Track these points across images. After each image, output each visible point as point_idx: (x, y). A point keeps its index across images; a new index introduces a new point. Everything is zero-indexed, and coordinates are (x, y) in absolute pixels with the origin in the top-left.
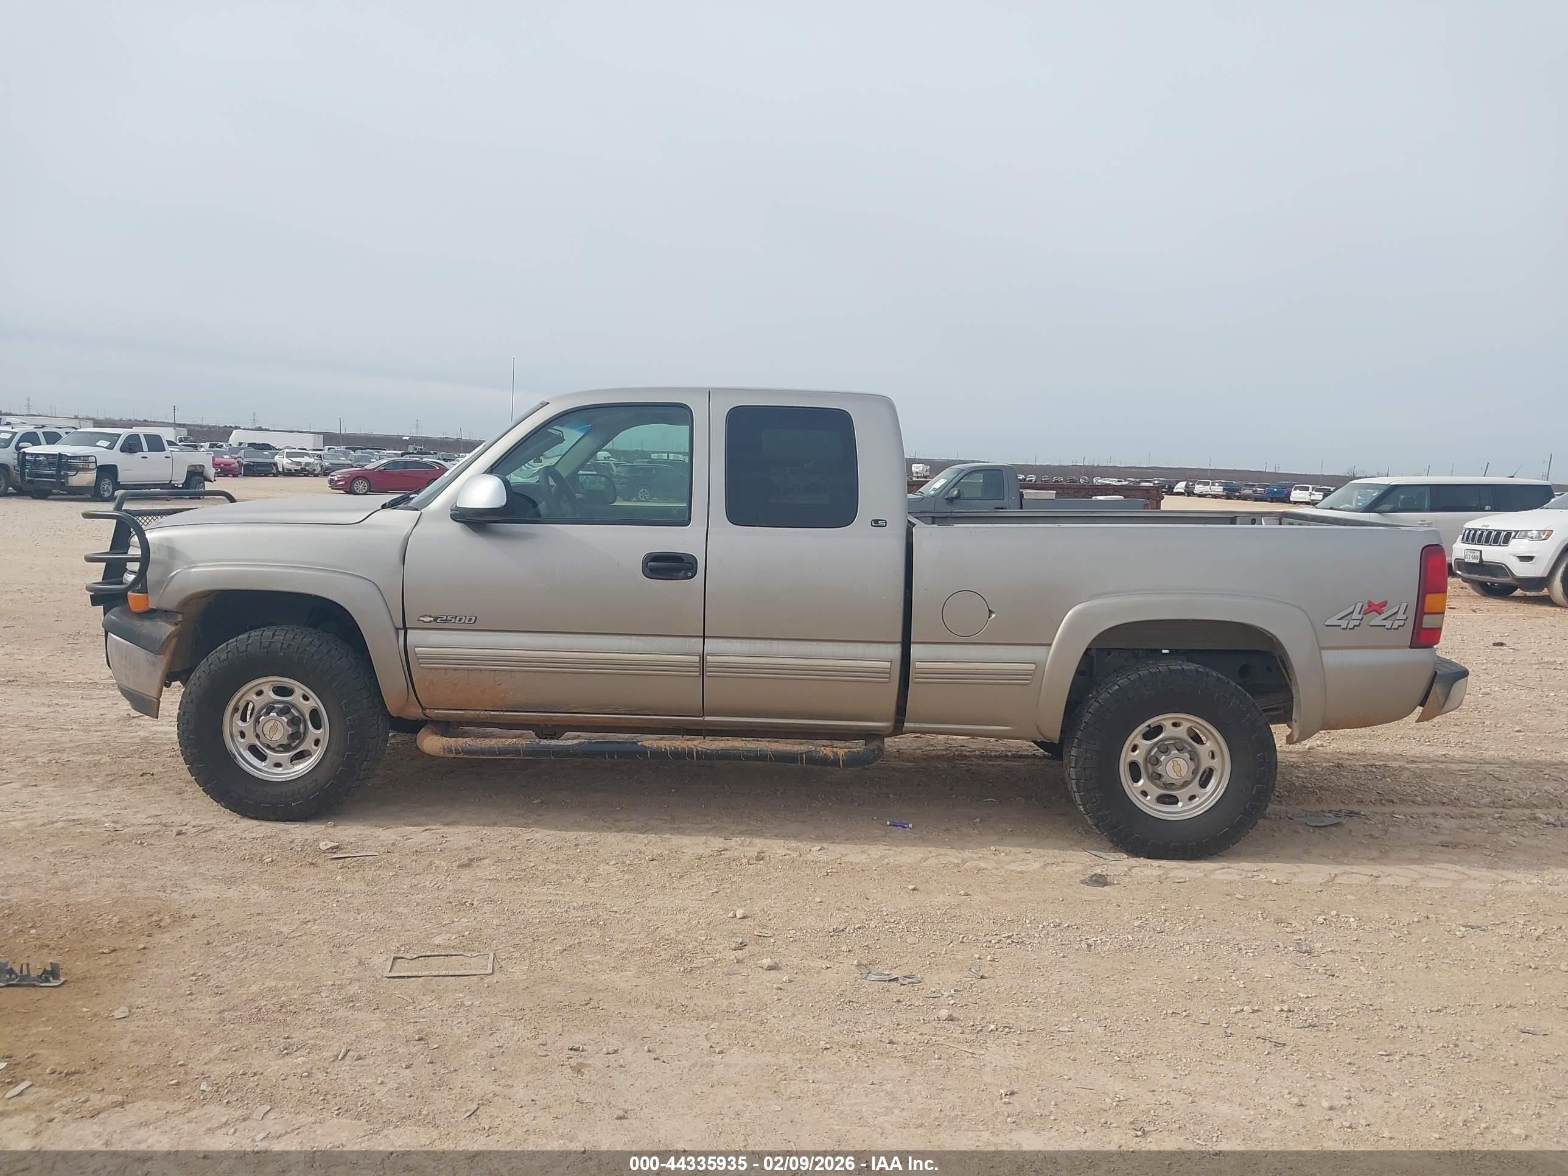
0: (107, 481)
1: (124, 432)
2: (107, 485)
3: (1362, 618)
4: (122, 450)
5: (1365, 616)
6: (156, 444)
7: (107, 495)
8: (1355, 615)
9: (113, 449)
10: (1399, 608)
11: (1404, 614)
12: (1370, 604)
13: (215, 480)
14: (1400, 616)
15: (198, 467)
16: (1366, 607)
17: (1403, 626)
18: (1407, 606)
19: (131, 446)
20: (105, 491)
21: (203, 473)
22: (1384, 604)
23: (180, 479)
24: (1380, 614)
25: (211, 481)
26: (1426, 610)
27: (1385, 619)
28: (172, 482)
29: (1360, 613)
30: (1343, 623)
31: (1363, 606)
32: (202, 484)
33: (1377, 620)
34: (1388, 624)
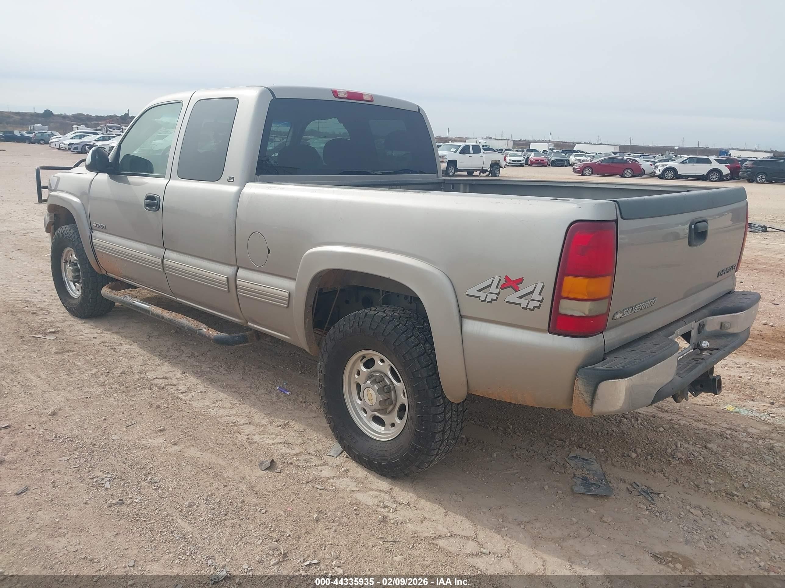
0: (452, 167)
1: (463, 144)
2: (452, 170)
3: (499, 292)
4: (460, 153)
5: (502, 291)
6: (477, 149)
7: (451, 174)
8: (493, 289)
9: (456, 152)
10: (535, 287)
11: (540, 294)
12: (507, 278)
13: (505, 168)
14: (536, 296)
15: (497, 161)
16: (503, 282)
17: (539, 307)
18: (543, 286)
19: (465, 151)
20: (450, 172)
21: (499, 164)
22: (520, 281)
23: (487, 167)
24: (516, 292)
25: (503, 168)
26: (564, 294)
27: (521, 297)
28: (483, 168)
29: (497, 288)
30: (482, 295)
31: (500, 280)
32: (498, 169)
33: (513, 297)
34: (524, 302)
